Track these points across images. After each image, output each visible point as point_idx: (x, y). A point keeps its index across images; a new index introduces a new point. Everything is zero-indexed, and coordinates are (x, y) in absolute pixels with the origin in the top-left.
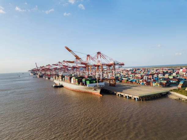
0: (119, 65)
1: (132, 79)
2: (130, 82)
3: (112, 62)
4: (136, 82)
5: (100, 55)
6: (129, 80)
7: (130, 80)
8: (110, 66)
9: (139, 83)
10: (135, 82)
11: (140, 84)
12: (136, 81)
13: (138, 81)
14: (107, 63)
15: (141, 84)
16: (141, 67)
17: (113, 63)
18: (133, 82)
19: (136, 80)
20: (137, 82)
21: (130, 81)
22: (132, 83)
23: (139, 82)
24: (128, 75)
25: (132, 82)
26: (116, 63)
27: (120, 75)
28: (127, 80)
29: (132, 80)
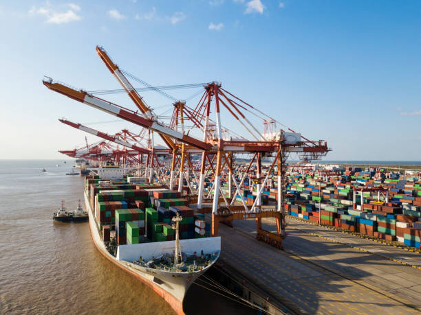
0: (307, 150)
1: (358, 214)
2: (345, 226)
3: (271, 136)
4: (375, 229)
5: (218, 99)
6: (344, 217)
7: (349, 218)
8: (262, 150)
9: (389, 238)
10: (370, 228)
11: (395, 239)
12: (376, 224)
13: (388, 226)
14: (251, 139)
15: (401, 240)
16: (368, 164)
17: (278, 139)
18: (362, 226)
19: (374, 218)
20: (382, 229)
21: (348, 222)
22: (357, 230)
23: (393, 232)
24: (332, 189)
25: (355, 224)
26: (290, 140)
27: (306, 186)
28: (336, 216)
29: (357, 219)
